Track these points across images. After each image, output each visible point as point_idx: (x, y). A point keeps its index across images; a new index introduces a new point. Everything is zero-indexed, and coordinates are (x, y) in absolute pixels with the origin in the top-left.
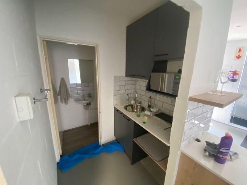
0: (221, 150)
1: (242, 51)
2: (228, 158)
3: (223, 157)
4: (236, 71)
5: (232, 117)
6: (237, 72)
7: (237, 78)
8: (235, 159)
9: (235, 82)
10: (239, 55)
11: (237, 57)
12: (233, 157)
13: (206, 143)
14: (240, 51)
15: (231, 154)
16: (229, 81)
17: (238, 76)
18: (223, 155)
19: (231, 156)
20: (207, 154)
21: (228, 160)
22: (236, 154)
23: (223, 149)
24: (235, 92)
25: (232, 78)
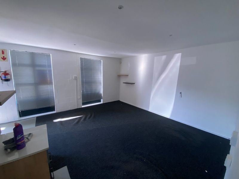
0: (18, 138)
1: (5, 53)
2: (26, 141)
3: (22, 142)
4: (5, 71)
5: (19, 112)
6: (7, 72)
7: (9, 78)
8: (31, 138)
9: (9, 82)
10: (4, 57)
11: (2, 58)
12: (29, 138)
13: (4, 144)
14: (3, 53)
15: (27, 136)
16: (3, 81)
17: (9, 76)
18: (21, 141)
19: (27, 138)
20: (9, 150)
21: (26, 142)
22: (30, 134)
23: (19, 137)
24: (13, 90)
25: (5, 79)
